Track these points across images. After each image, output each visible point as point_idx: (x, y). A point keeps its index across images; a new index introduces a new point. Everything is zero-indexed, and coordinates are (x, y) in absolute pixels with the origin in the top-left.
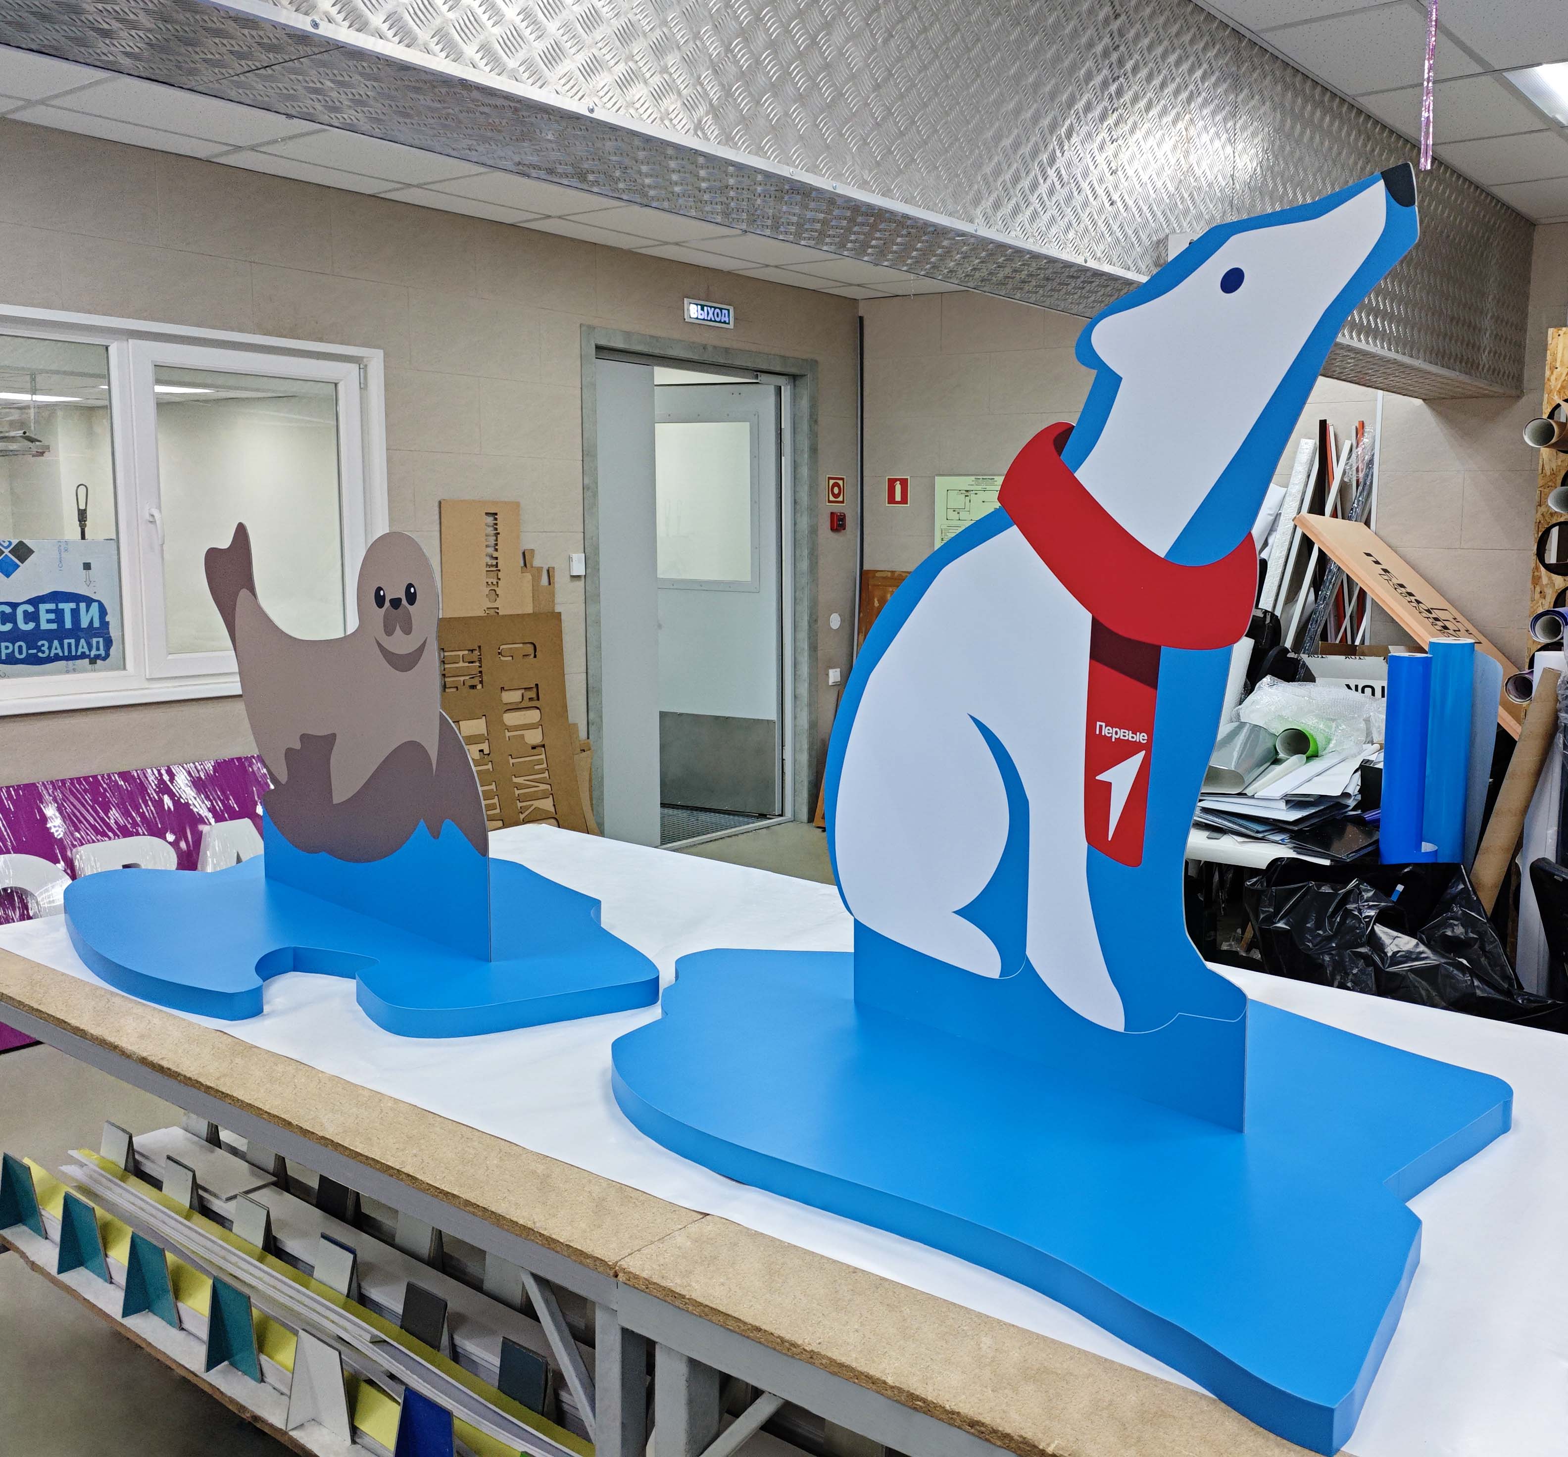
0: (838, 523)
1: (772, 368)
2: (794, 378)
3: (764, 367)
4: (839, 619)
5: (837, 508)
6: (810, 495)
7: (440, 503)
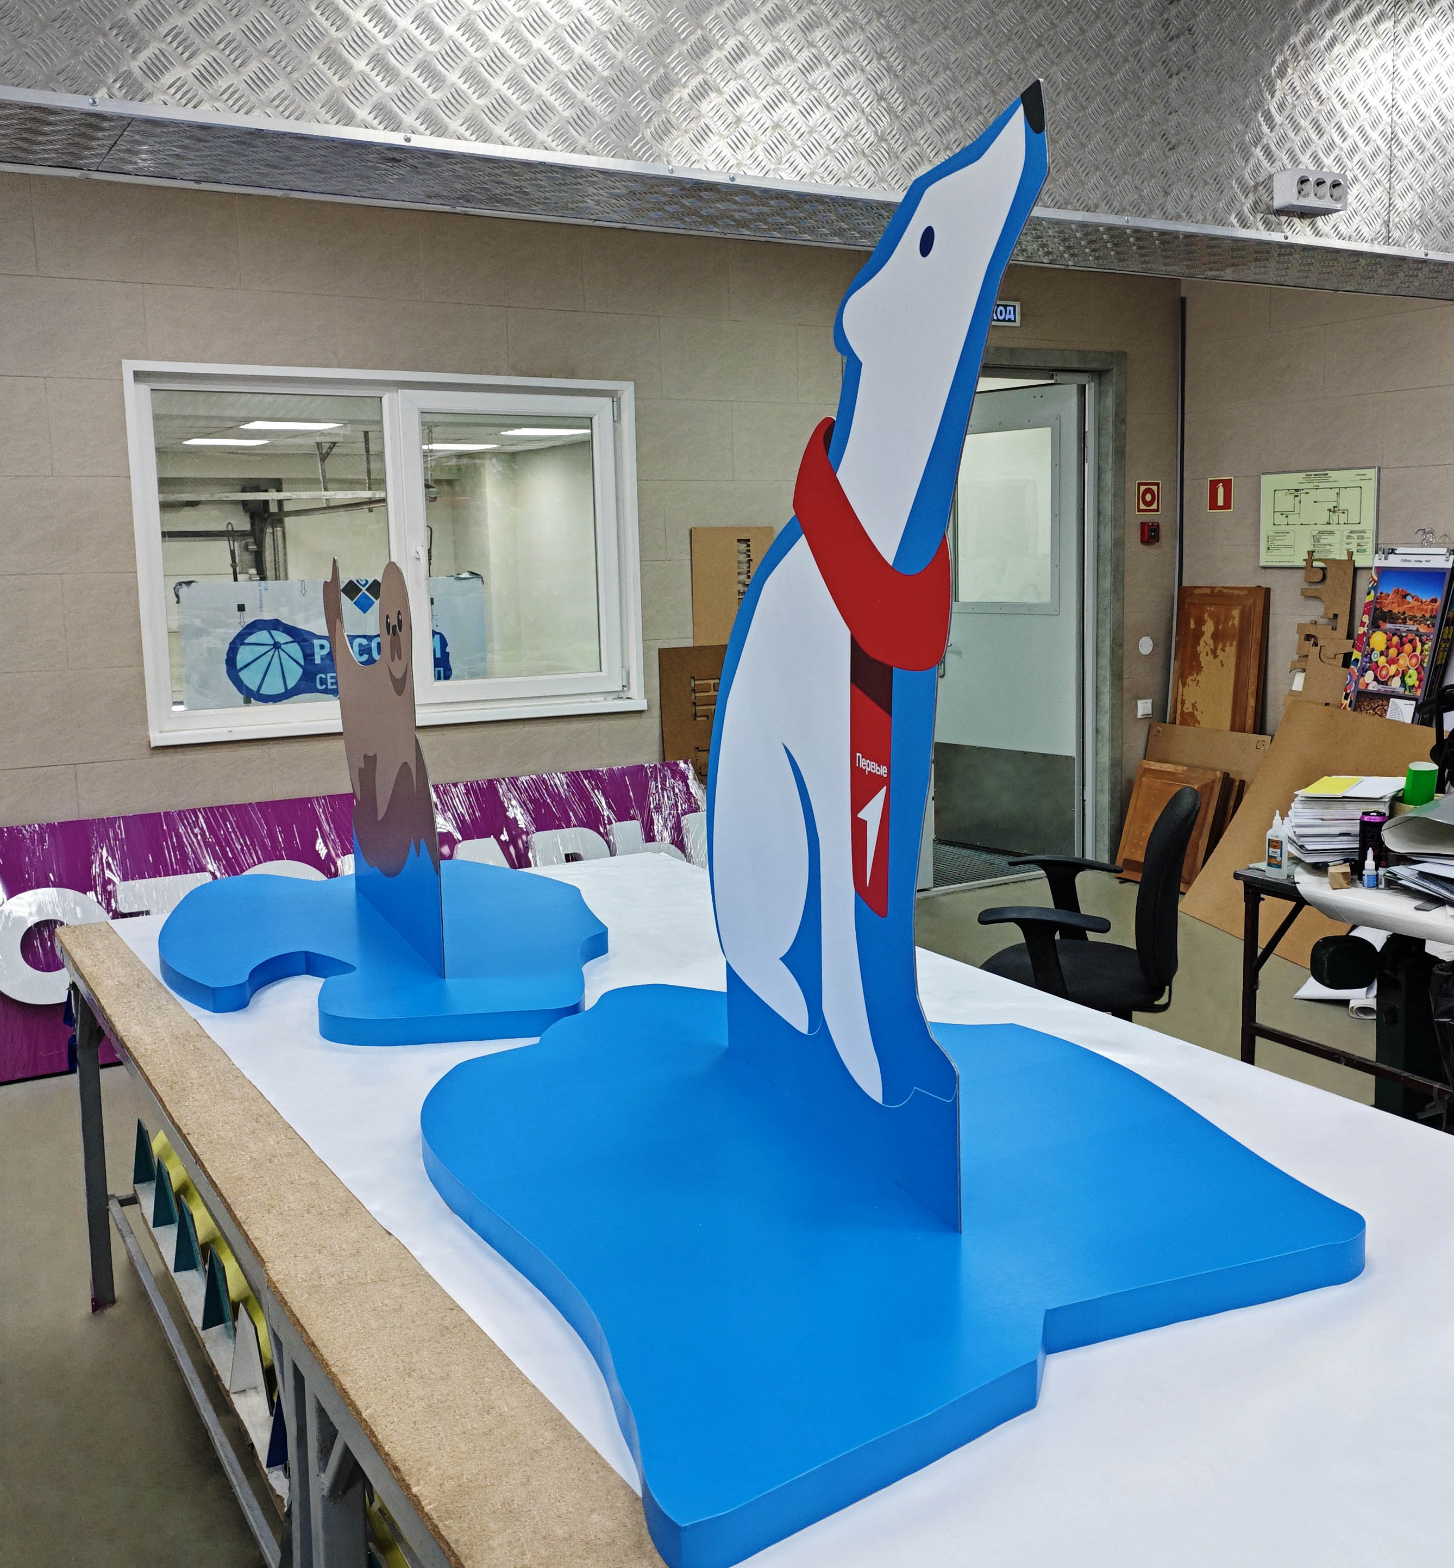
0: (1150, 534)
1: (1068, 366)
2: (1099, 375)
3: (1059, 365)
4: (1152, 643)
5: (1149, 517)
6: (1114, 503)
7: (691, 531)
